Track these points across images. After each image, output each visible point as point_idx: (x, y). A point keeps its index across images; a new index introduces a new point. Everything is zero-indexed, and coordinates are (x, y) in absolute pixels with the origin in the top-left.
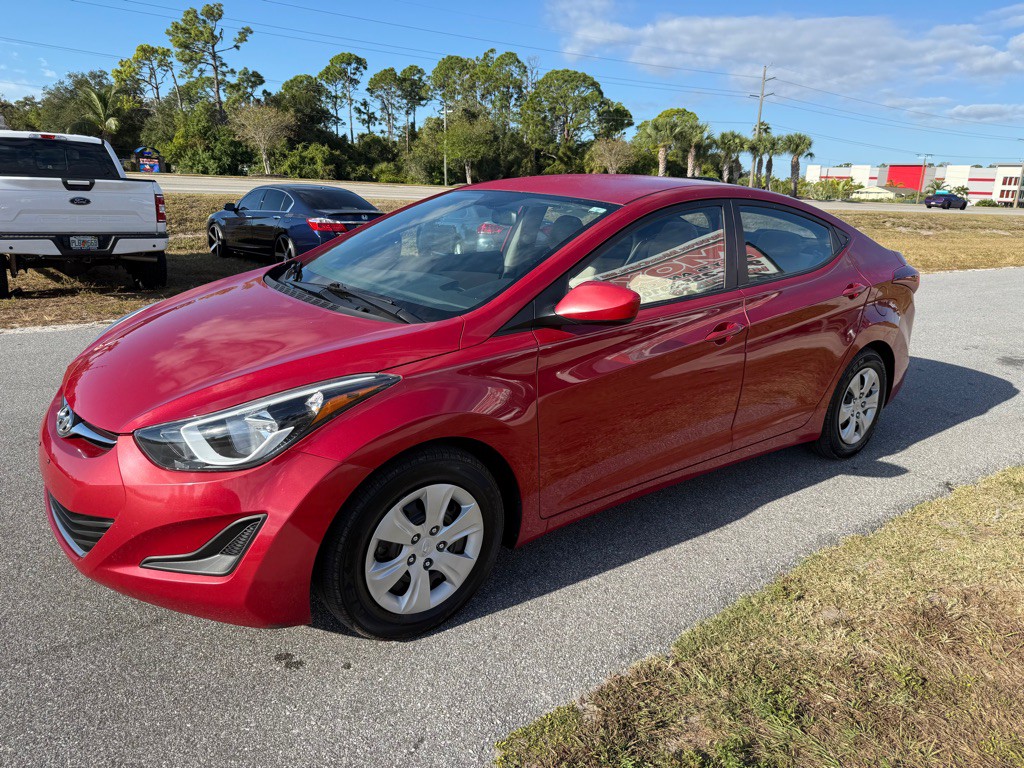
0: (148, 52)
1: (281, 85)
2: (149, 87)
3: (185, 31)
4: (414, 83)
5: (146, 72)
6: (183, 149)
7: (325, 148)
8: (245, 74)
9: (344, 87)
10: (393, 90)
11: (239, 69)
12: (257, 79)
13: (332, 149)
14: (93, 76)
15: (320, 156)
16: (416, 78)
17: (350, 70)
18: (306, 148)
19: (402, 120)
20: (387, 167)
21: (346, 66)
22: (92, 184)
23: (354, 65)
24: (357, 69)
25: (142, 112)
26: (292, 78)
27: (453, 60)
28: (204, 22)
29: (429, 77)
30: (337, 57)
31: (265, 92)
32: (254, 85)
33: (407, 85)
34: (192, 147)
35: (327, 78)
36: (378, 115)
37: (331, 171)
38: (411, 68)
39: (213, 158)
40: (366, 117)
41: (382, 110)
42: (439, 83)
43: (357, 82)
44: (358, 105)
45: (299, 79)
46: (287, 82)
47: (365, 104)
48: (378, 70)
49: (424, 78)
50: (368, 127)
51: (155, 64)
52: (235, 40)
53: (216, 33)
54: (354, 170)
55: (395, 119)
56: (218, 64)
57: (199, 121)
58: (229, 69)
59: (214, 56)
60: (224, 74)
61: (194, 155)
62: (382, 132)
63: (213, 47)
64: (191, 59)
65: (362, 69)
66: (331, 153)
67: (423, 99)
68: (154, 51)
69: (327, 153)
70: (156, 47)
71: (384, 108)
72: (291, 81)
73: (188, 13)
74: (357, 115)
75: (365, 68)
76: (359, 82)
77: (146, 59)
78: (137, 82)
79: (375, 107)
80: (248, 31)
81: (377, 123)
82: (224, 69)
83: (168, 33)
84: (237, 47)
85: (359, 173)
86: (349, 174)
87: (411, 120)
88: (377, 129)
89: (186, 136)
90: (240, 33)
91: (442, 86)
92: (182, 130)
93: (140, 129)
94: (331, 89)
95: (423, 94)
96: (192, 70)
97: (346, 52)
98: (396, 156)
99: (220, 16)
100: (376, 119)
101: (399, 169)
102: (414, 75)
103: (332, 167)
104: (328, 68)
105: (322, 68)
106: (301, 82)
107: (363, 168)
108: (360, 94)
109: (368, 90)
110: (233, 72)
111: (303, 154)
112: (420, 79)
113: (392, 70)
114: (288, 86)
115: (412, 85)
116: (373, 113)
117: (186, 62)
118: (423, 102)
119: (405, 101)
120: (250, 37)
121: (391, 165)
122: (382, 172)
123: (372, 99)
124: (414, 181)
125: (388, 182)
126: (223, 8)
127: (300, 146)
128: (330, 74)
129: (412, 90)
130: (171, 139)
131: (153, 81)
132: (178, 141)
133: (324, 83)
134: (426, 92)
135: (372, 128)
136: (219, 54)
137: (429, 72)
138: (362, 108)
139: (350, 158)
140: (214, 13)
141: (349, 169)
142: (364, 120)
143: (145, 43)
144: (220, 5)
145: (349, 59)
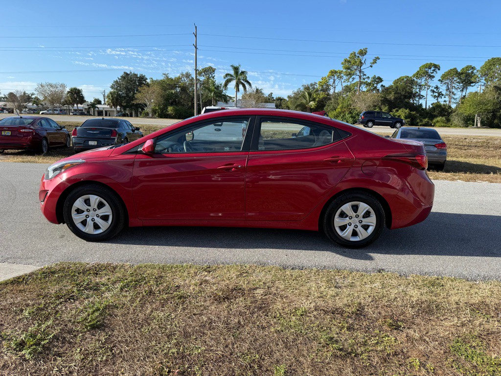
0: (333, 73)
1: (393, 82)
2: (332, 87)
3: (349, 62)
4: (468, 75)
5: (331, 81)
6: (340, 113)
7: (407, 111)
8: (374, 78)
9: (426, 80)
10: (455, 79)
11: (371, 76)
12: (380, 80)
13: (410, 111)
14: (312, 85)
15: (404, 114)
16: (470, 72)
17: (430, 71)
18: (397, 111)
19: (459, 95)
20: (441, 119)
21: (428, 71)
22: (222, 124)
23: (433, 69)
24: (434, 70)
25: (328, 98)
26: (398, 78)
27: (495, 60)
28: (358, 57)
29: (478, 71)
30: (423, 66)
31: (382, 85)
32: (378, 83)
33: (463, 77)
34: (343, 112)
35: (417, 76)
36: (444, 93)
37: (408, 122)
38: (467, 67)
39: (352, 117)
40: (437, 94)
41: (447, 90)
42: (484, 73)
43: (433, 77)
44: (433, 88)
45: (402, 78)
46: (395, 80)
47: (437, 88)
48: (447, 70)
49: (475, 71)
50: (437, 99)
51: (336, 77)
52: (371, 63)
53: (363, 61)
54: (421, 121)
55: (455, 95)
56: (361, 75)
57: (348, 101)
58: (367, 77)
59: (360, 72)
60: (364, 79)
61: (343, 116)
62: (445, 101)
63: (360, 67)
64: (350, 74)
65: (437, 70)
66: (409, 113)
67: (473, 83)
68: (336, 72)
69: (407, 113)
70: (337, 70)
71: (448, 89)
72: (398, 79)
73: (352, 54)
74: (432, 94)
75: (439, 69)
76: (434, 77)
77: (332, 76)
78: (328, 86)
79: (443, 89)
80: (378, 58)
81: (443, 97)
82: (365, 77)
83: (342, 64)
84: (371, 66)
85: (424, 123)
86: (418, 123)
87: (464, 94)
88: (441, 101)
89: (342, 108)
90: (373, 60)
91: (486, 75)
92: (340, 105)
93: (325, 106)
94: (419, 81)
95: (473, 80)
96: (349, 78)
97: (429, 63)
98: (449, 114)
99: (365, 53)
100: (443, 95)
101: (448, 120)
102: (469, 70)
103: (409, 120)
104: (418, 72)
105: (415, 72)
106: (403, 79)
107: (426, 120)
108: (434, 83)
109: (439, 80)
110: (368, 78)
111: (395, 114)
112: (472, 72)
113: (455, 69)
114: (396, 82)
115: (466, 76)
116: (441, 92)
117: (347, 75)
118: (472, 84)
119: (462, 84)
120: (378, 61)
121: (444, 118)
122: (438, 122)
123: (442, 85)
124: (456, 126)
125: (439, 126)
126: (367, 50)
127: (394, 110)
128: (418, 75)
129: (466, 78)
130: (335, 110)
131: (334, 85)
132: (338, 110)
133: (415, 79)
134: (475, 79)
135: (440, 99)
136: (363, 70)
137: (478, 68)
138: (435, 90)
139: (420, 115)
140: (363, 53)
141: (418, 121)
142: (435, 96)
143: (332, 69)
144: (366, 49)
145: (429, 66)
